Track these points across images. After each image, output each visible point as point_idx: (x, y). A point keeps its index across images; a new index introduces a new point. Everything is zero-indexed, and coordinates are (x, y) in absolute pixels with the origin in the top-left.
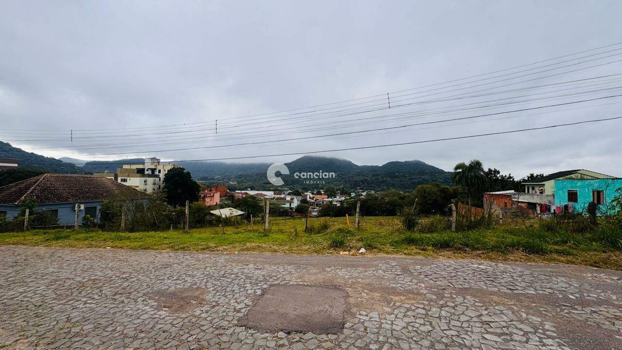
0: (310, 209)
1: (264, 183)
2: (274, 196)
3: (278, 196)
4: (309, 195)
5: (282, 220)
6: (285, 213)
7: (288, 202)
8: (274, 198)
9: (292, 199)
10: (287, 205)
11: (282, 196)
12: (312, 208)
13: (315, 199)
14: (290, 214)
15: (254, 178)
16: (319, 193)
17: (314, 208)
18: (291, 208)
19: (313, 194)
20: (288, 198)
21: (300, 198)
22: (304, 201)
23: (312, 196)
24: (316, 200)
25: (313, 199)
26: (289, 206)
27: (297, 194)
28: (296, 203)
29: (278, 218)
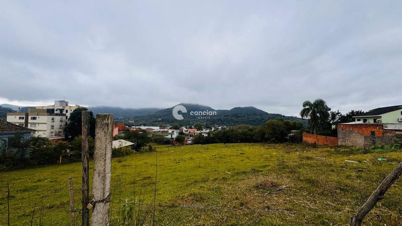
0: (186, 139)
1: (153, 122)
2: (159, 130)
3: (163, 130)
4: (184, 129)
5: (166, 147)
6: (168, 142)
7: (170, 134)
8: (160, 131)
9: (173, 132)
10: (169, 136)
11: (166, 130)
12: (187, 138)
13: (188, 132)
14: (171, 143)
15: (146, 118)
16: (191, 128)
17: (189, 138)
18: (172, 138)
19: (187, 128)
20: (170, 131)
21: (178, 131)
22: (181, 133)
23: (186, 130)
24: (190, 132)
25: (187, 132)
26: (171, 137)
27: (176, 128)
28: (175, 135)
29: (163, 146)
